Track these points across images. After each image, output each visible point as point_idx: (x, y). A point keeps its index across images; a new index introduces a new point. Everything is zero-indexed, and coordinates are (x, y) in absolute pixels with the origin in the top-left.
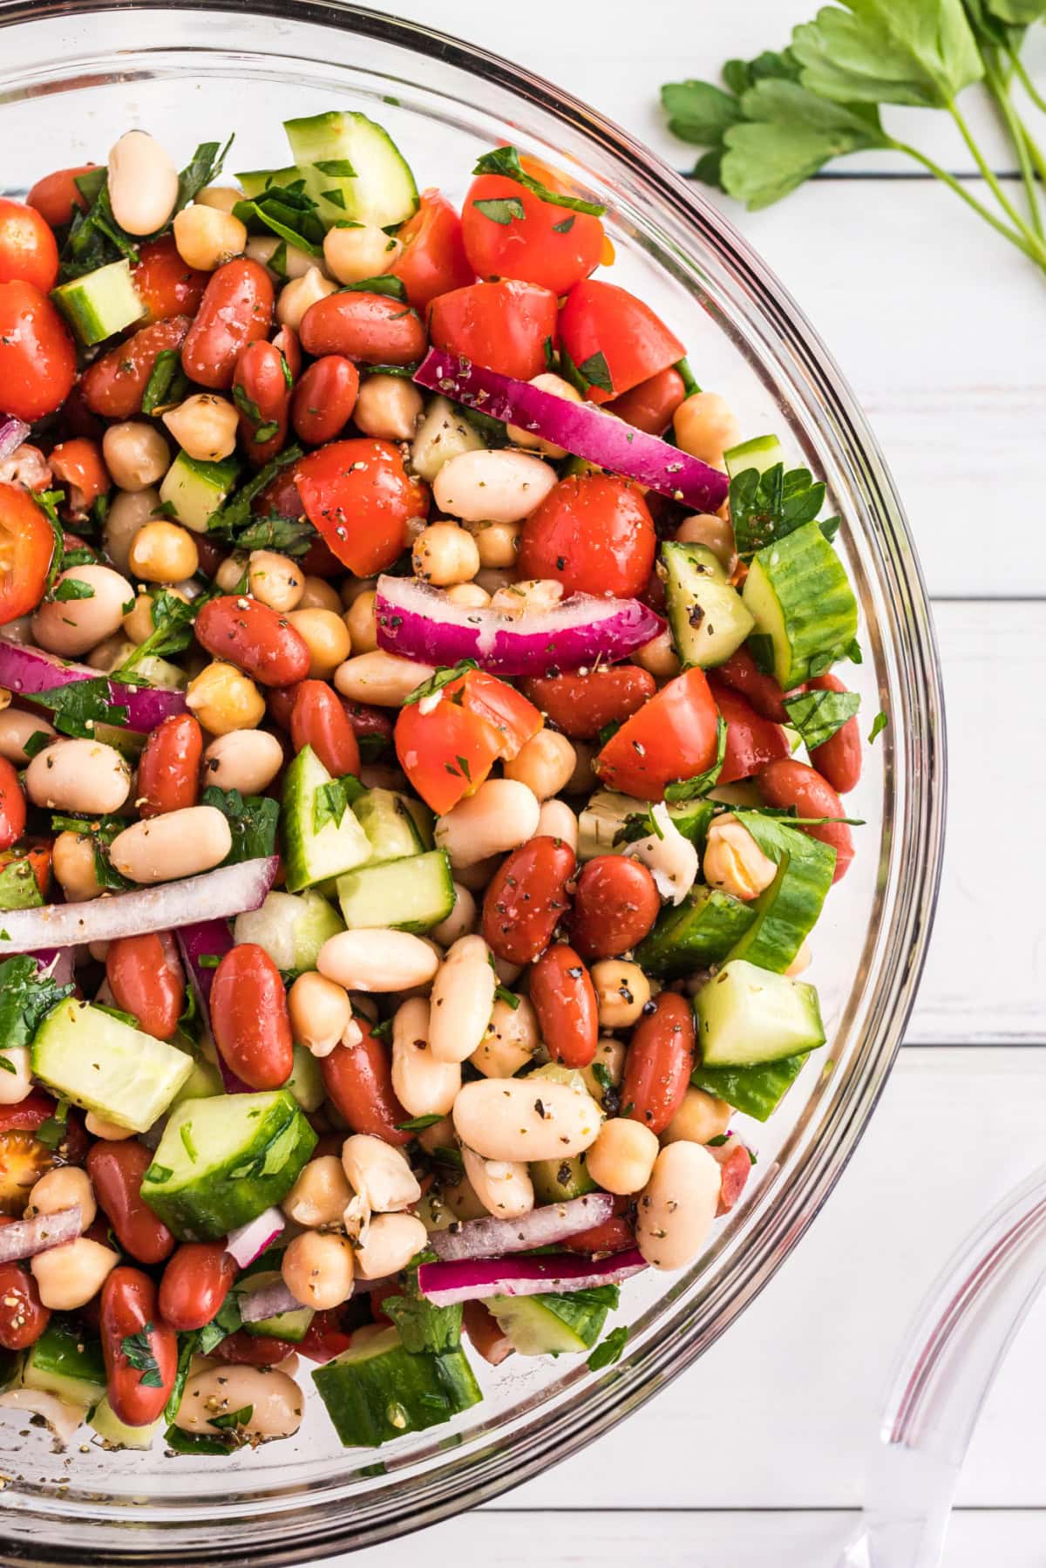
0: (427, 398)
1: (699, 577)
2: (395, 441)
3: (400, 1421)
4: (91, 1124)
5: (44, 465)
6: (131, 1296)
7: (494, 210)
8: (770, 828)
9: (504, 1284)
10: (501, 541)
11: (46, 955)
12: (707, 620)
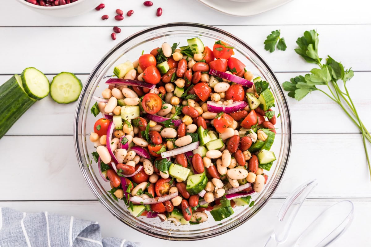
0: (210, 76)
1: (252, 97)
2: (207, 82)
3: (224, 217)
4: (177, 180)
5: (158, 90)
6: (185, 203)
7: (218, 49)
8: (266, 131)
9: (237, 196)
10: (223, 95)
11: (168, 158)
12: (254, 103)
